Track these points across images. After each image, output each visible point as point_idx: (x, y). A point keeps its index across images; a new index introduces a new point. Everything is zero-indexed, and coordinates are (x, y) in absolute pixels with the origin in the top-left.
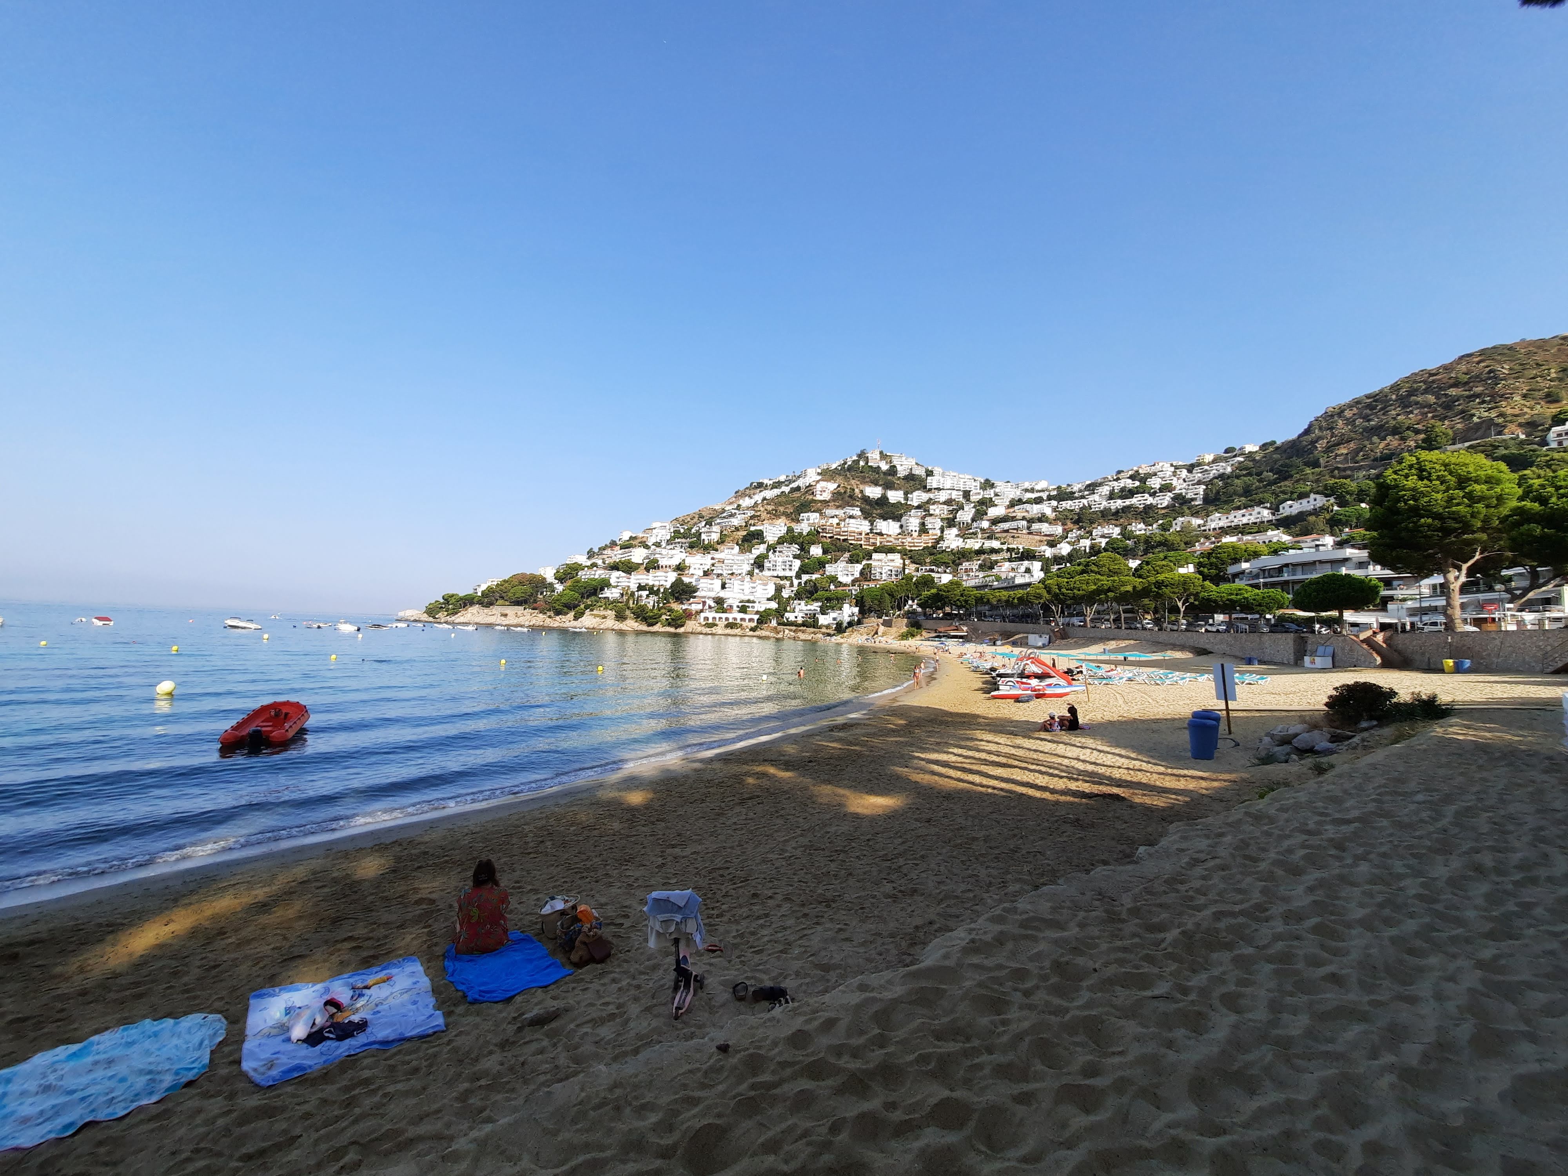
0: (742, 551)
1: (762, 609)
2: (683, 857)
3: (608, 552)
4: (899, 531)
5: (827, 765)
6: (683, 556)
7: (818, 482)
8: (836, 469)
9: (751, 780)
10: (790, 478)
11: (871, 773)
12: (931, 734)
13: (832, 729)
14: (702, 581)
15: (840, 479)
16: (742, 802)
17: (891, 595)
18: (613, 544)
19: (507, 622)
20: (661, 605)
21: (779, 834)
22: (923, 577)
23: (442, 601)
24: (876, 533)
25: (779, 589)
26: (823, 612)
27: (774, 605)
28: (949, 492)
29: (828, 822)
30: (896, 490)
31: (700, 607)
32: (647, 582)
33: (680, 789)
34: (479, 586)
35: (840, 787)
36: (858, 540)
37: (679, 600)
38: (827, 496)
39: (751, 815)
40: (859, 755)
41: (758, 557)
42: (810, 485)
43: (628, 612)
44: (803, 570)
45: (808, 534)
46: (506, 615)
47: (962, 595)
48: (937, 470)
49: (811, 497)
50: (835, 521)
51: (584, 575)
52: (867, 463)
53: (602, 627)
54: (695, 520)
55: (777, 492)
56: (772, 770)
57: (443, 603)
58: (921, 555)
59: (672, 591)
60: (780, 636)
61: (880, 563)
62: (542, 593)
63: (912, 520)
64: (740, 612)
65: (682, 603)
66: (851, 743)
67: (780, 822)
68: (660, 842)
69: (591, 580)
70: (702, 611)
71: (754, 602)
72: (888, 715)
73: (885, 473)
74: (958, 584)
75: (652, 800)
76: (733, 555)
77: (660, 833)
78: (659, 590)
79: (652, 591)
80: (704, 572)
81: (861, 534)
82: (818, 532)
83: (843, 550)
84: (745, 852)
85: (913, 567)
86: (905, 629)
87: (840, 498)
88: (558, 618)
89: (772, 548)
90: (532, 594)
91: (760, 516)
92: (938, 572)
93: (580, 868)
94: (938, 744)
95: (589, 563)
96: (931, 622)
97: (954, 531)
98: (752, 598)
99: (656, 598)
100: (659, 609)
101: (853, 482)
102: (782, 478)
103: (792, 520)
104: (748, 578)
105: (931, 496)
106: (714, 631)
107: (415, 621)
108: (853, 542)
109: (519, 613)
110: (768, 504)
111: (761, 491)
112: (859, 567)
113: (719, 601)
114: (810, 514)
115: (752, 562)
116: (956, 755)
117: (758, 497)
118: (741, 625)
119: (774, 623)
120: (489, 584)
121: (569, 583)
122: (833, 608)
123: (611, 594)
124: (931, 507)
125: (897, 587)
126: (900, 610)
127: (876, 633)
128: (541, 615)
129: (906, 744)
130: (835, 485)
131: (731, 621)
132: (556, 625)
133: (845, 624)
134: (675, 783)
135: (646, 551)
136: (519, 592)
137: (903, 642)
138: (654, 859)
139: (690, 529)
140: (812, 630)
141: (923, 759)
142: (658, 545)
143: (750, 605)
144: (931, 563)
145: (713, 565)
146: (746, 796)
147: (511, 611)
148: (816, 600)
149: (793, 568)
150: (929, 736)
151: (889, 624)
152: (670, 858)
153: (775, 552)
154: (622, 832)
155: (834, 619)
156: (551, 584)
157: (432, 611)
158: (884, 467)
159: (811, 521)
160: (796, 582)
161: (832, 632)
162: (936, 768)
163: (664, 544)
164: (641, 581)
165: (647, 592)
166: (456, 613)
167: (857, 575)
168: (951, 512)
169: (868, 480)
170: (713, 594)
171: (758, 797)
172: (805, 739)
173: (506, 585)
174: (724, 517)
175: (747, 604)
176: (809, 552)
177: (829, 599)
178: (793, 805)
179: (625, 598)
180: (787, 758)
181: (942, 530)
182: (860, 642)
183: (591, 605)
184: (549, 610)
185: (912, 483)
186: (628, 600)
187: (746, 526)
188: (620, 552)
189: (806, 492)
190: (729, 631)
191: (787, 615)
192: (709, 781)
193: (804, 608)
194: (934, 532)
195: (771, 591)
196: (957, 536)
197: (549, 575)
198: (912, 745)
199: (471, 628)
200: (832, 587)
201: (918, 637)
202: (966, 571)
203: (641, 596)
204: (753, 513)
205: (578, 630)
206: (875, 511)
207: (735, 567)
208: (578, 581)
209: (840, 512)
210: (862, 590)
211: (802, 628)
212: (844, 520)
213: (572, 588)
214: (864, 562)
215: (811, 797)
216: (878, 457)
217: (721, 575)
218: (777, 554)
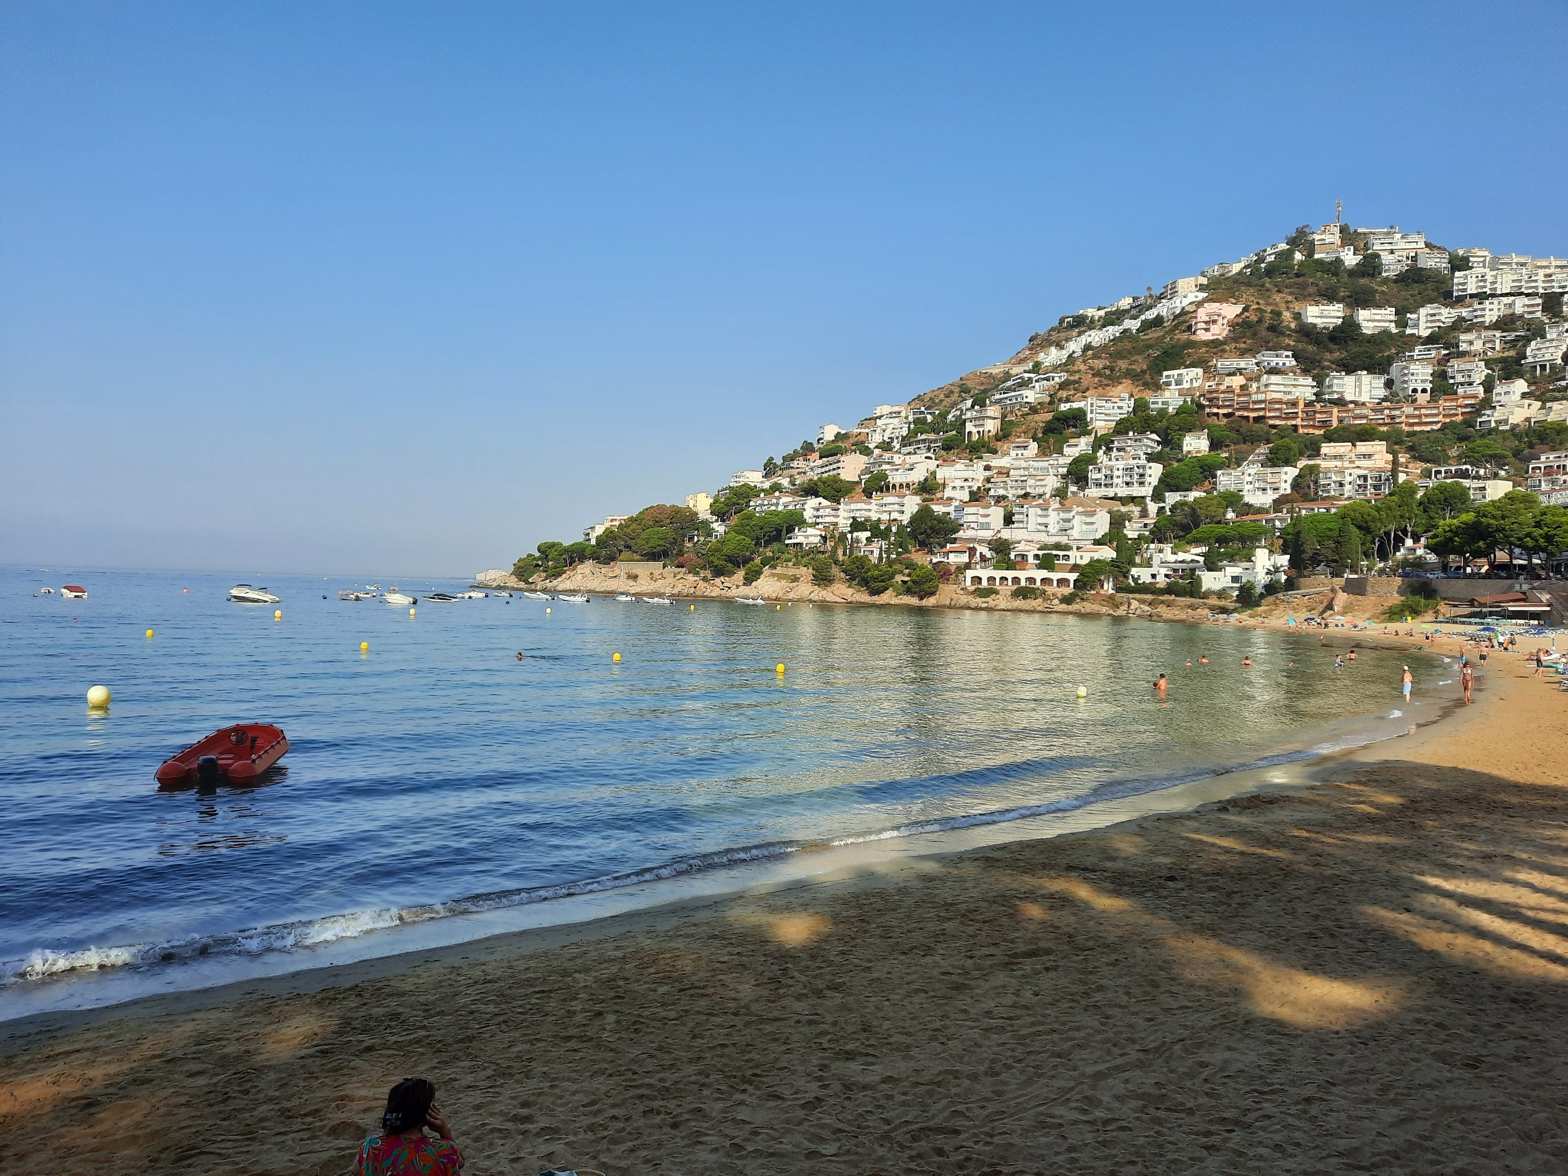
0: (1044, 451)
1: (1085, 561)
2: (865, 1088)
3: (799, 463)
4: (1382, 393)
5: (1210, 889)
6: (932, 464)
7: (1200, 304)
8: (1240, 273)
9: (1034, 911)
10: (1142, 300)
11: (1316, 917)
12: (1466, 832)
13: (1224, 807)
14: (968, 510)
15: (1249, 295)
16: (1010, 963)
17: (1365, 528)
18: (808, 448)
19: (638, 590)
20: (894, 556)
21: (1084, 1054)
22: (1441, 489)
23: (538, 554)
24: (1331, 402)
25: (1117, 522)
26: (1211, 565)
27: (1107, 553)
28: (1506, 300)
29: (1205, 1036)
30: (1379, 306)
31: (964, 558)
32: (867, 514)
33: (886, 919)
34: (593, 528)
35: (1239, 946)
36: (1288, 417)
37: (925, 545)
38: (1219, 331)
39: (1027, 995)
40: (1287, 871)
41: (1076, 461)
42: (1184, 312)
43: (835, 570)
44: (1167, 484)
45: (1180, 411)
46: (635, 577)
47: (1538, 525)
48: (1480, 255)
49: (1185, 336)
50: (1238, 381)
51: (758, 506)
52: (1310, 254)
53: (791, 596)
54: (954, 397)
55: (1113, 331)
56: (1083, 892)
57: (539, 559)
58: (1436, 441)
59: (913, 531)
60: (1121, 611)
61: (1339, 464)
62: (691, 539)
63: (1414, 367)
64: (1039, 567)
65: (932, 552)
66: (1267, 842)
67: (1090, 1021)
68: (824, 1040)
69: (772, 513)
70: (968, 566)
71: (1067, 548)
72: (1359, 783)
73: (1353, 273)
74: (1528, 501)
75: (826, 939)
76: (1027, 460)
77: (829, 1019)
78: (889, 529)
79: (877, 531)
80: (971, 493)
81: (1294, 404)
82: (1201, 407)
83: (1253, 439)
84: (1000, 1094)
85: (1417, 468)
86: (1396, 599)
87: (1249, 333)
88: (718, 581)
89: (1104, 443)
90: (674, 542)
91: (1078, 382)
92: (1478, 477)
93: (650, 1086)
94: (1488, 857)
95: (767, 485)
96: (1462, 583)
97: (1520, 386)
98: (1064, 540)
99: (884, 544)
100: (890, 563)
101: (1278, 298)
102: (1126, 303)
103: (1146, 385)
104: (1055, 504)
105: (1465, 312)
106: (992, 604)
107: (499, 588)
108: (1277, 422)
109: (656, 573)
110: (1094, 357)
111: (1080, 334)
112: (1290, 473)
113: (1001, 548)
114: (1182, 371)
115: (1064, 470)
116: (1535, 889)
117: (1075, 346)
118: (1044, 592)
119: (1108, 588)
120: (608, 525)
121: (735, 520)
122: (1232, 558)
123: (808, 537)
124: (1463, 337)
125: (1378, 510)
126: (1383, 556)
127: (1330, 607)
128: (691, 578)
129: (1405, 853)
130: (1238, 309)
131: (1023, 583)
132: (716, 592)
133: (1259, 590)
134: (880, 904)
135: (865, 459)
136: (655, 537)
137: (1393, 626)
138: (801, 1083)
139: (943, 415)
140: (1188, 600)
141: (1449, 895)
142: (886, 446)
143: (1061, 553)
144: (1459, 459)
145: (988, 480)
146: (1021, 948)
147: (643, 569)
148: (1197, 542)
149: (1148, 479)
150: (1462, 838)
151: (1356, 588)
152: (836, 1086)
153: (1109, 449)
154: (754, 1007)
155: (1235, 579)
156: (706, 523)
157: (523, 570)
158: (1350, 259)
159: (1186, 385)
160: (1153, 508)
161: (1231, 606)
162: (1484, 919)
163: (896, 445)
164: (857, 514)
165: (868, 534)
166: (559, 575)
167: (1286, 488)
168: (1513, 343)
169: (1312, 290)
170: (988, 534)
171: (1048, 952)
172: (1164, 825)
173: (634, 526)
174: (1009, 389)
175: (1054, 552)
176: (1180, 447)
177: (1222, 540)
178: (1124, 981)
179: (830, 544)
180: (1119, 865)
181: (1488, 385)
182: (1292, 624)
183: (773, 558)
184: (703, 568)
185: (1416, 288)
186: (835, 549)
187: (1051, 403)
188: (820, 462)
189: (1176, 327)
190: (1019, 603)
191: (1134, 571)
192: (947, 906)
193: (1172, 558)
194: (1470, 390)
195: (1102, 524)
196: (1524, 396)
197: (702, 505)
198: (1419, 856)
199: (579, 599)
200: (1230, 515)
201: (1429, 616)
202: (1549, 471)
203: (858, 541)
204: (1064, 376)
205: (751, 602)
206: (1328, 356)
207: (1031, 482)
208: (750, 517)
209: (1248, 363)
210: (1297, 521)
211: (1166, 597)
212: (1258, 379)
213: (739, 530)
214: (1302, 463)
215: (1166, 965)
216: (1336, 239)
217: (1004, 497)
218: (1115, 453)
